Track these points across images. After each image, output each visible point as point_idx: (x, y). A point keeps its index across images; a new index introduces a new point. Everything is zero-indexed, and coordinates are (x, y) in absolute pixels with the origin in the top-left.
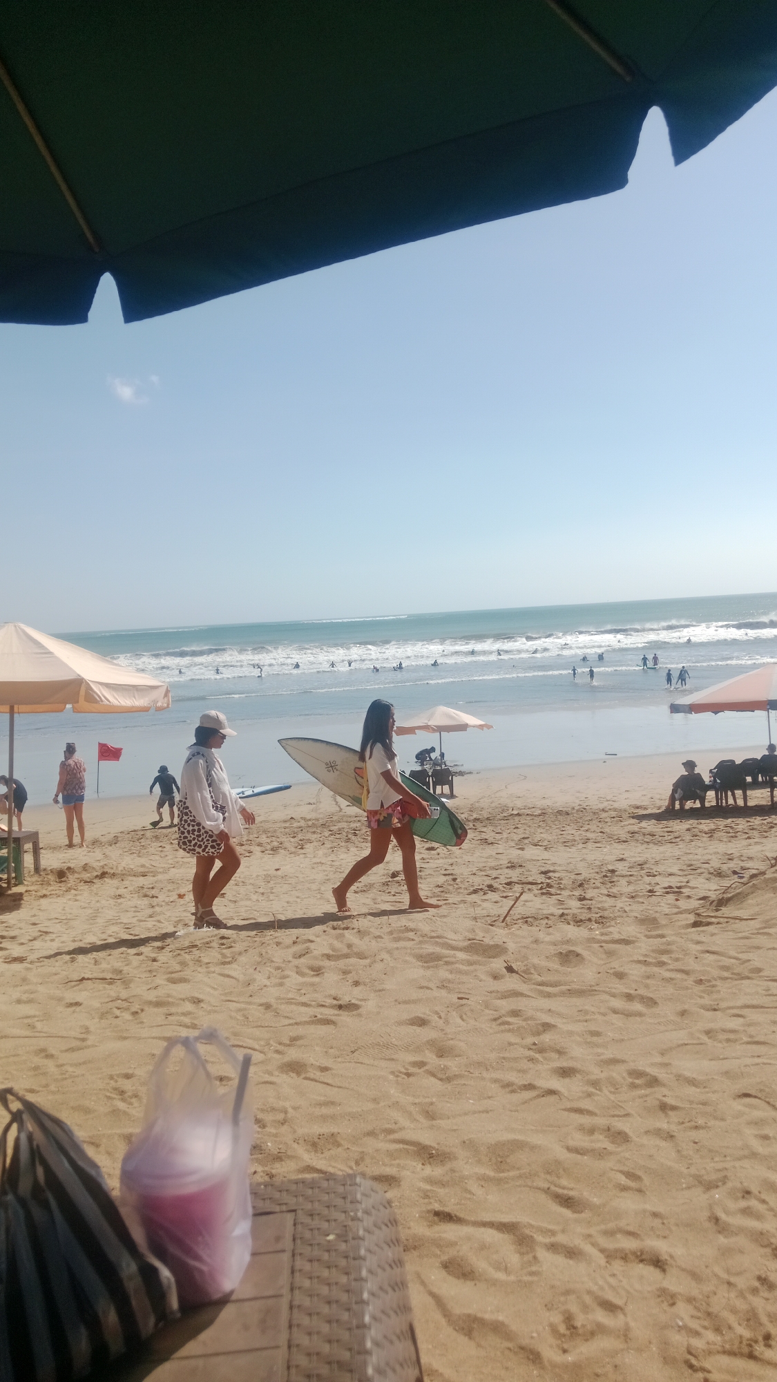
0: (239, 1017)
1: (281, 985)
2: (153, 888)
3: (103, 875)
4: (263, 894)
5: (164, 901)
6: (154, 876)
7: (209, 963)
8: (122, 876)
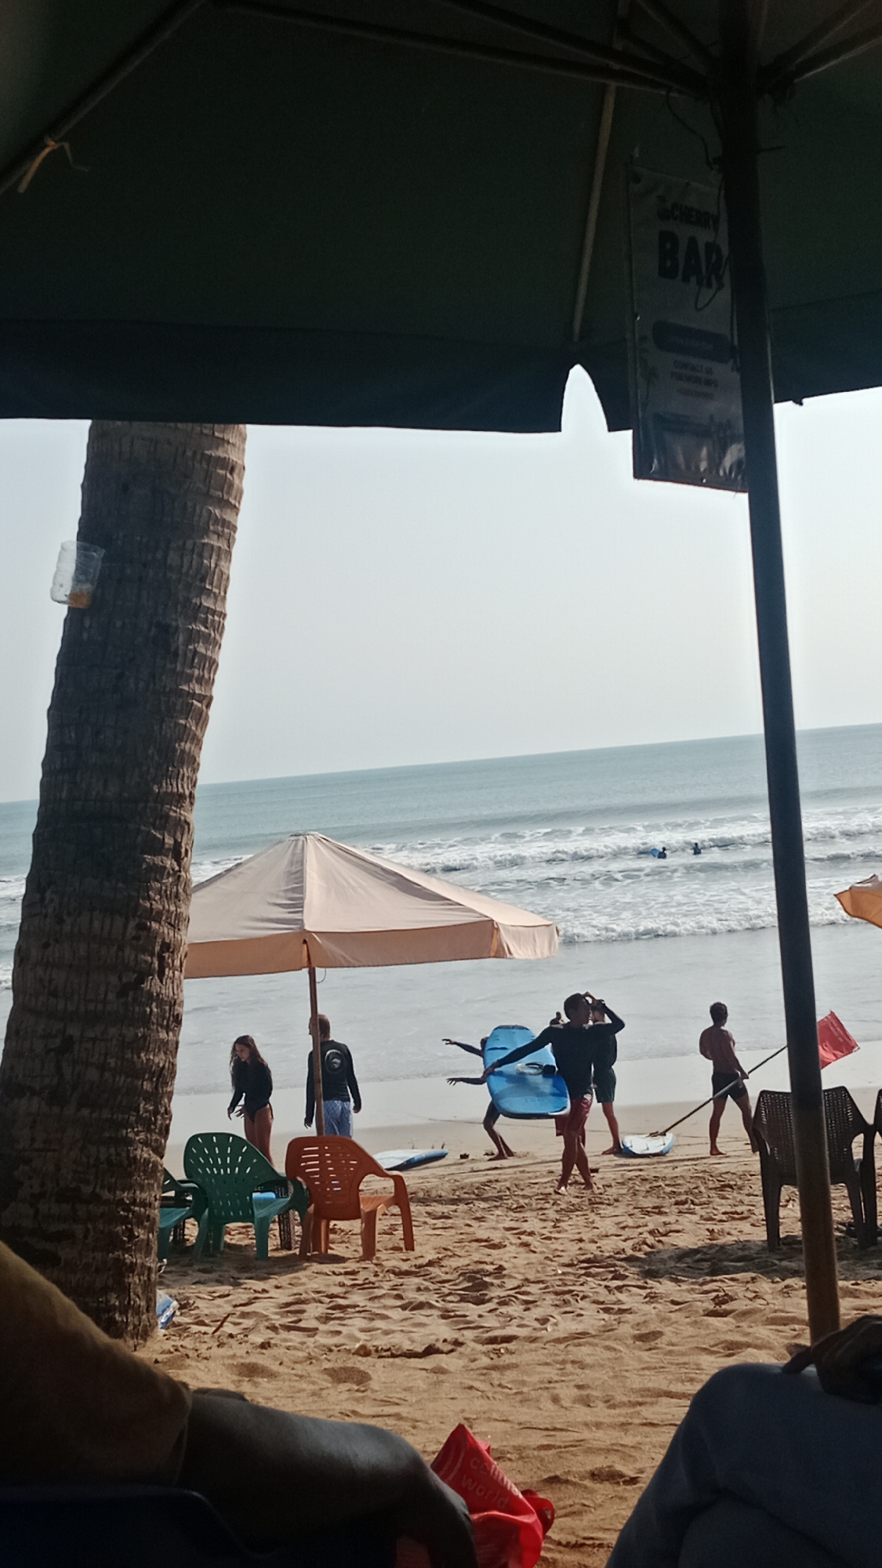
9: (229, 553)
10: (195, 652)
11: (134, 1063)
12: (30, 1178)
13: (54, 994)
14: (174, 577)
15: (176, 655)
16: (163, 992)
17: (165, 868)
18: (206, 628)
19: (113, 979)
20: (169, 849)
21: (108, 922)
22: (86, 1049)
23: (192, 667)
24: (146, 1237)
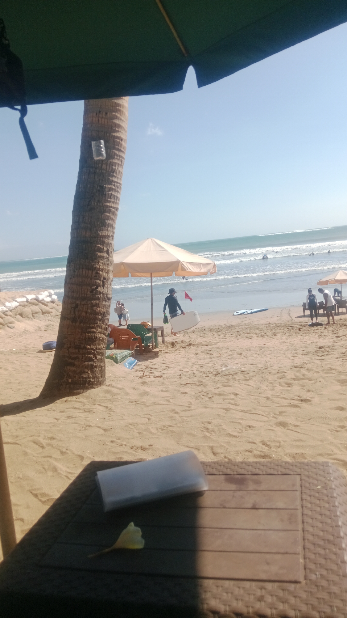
0: (255, 402)
1: (273, 390)
2: (211, 351)
3: (190, 345)
4: (259, 354)
5: (216, 356)
6: (211, 346)
7: (240, 380)
8: (197, 345)
9: (121, 165)
10: (111, 194)
11: (96, 311)
12: (67, 342)
13: (73, 292)
14: (105, 172)
15: (106, 195)
16: (104, 291)
17: (104, 256)
18: (115, 187)
19: (89, 288)
20: (105, 251)
21: (87, 272)
22: (82, 307)
23: (110, 198)
24: (100, 358)
